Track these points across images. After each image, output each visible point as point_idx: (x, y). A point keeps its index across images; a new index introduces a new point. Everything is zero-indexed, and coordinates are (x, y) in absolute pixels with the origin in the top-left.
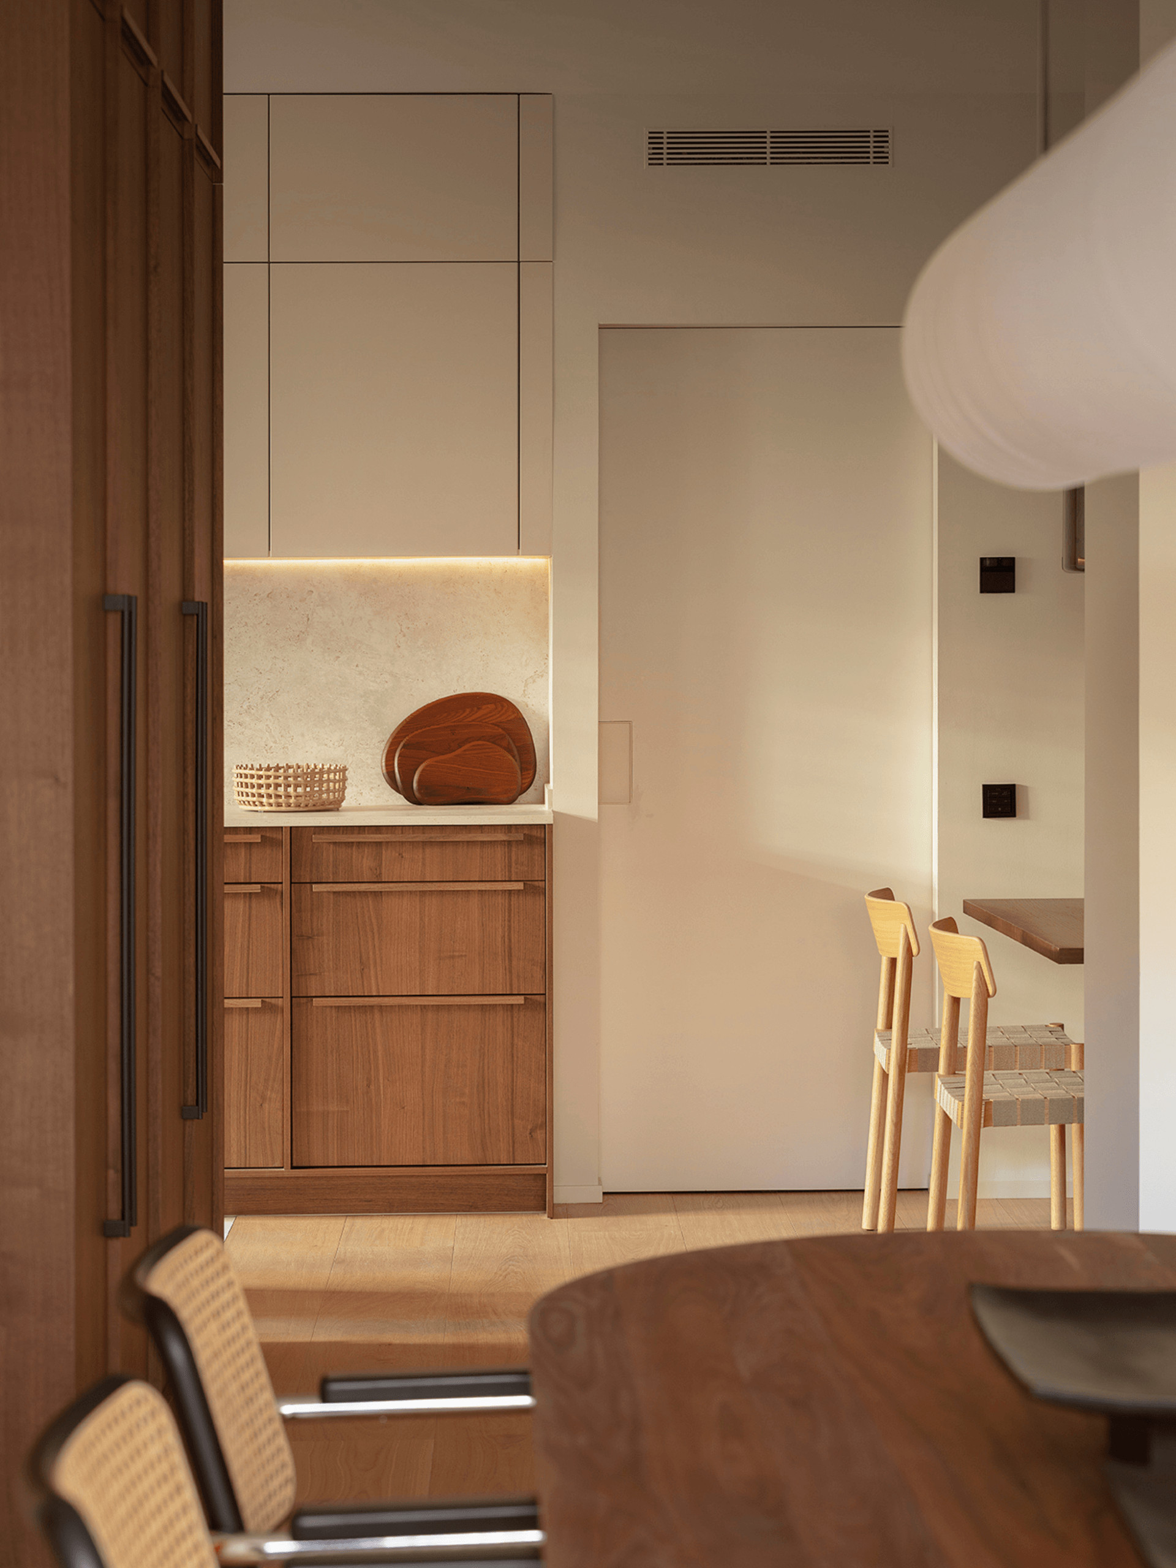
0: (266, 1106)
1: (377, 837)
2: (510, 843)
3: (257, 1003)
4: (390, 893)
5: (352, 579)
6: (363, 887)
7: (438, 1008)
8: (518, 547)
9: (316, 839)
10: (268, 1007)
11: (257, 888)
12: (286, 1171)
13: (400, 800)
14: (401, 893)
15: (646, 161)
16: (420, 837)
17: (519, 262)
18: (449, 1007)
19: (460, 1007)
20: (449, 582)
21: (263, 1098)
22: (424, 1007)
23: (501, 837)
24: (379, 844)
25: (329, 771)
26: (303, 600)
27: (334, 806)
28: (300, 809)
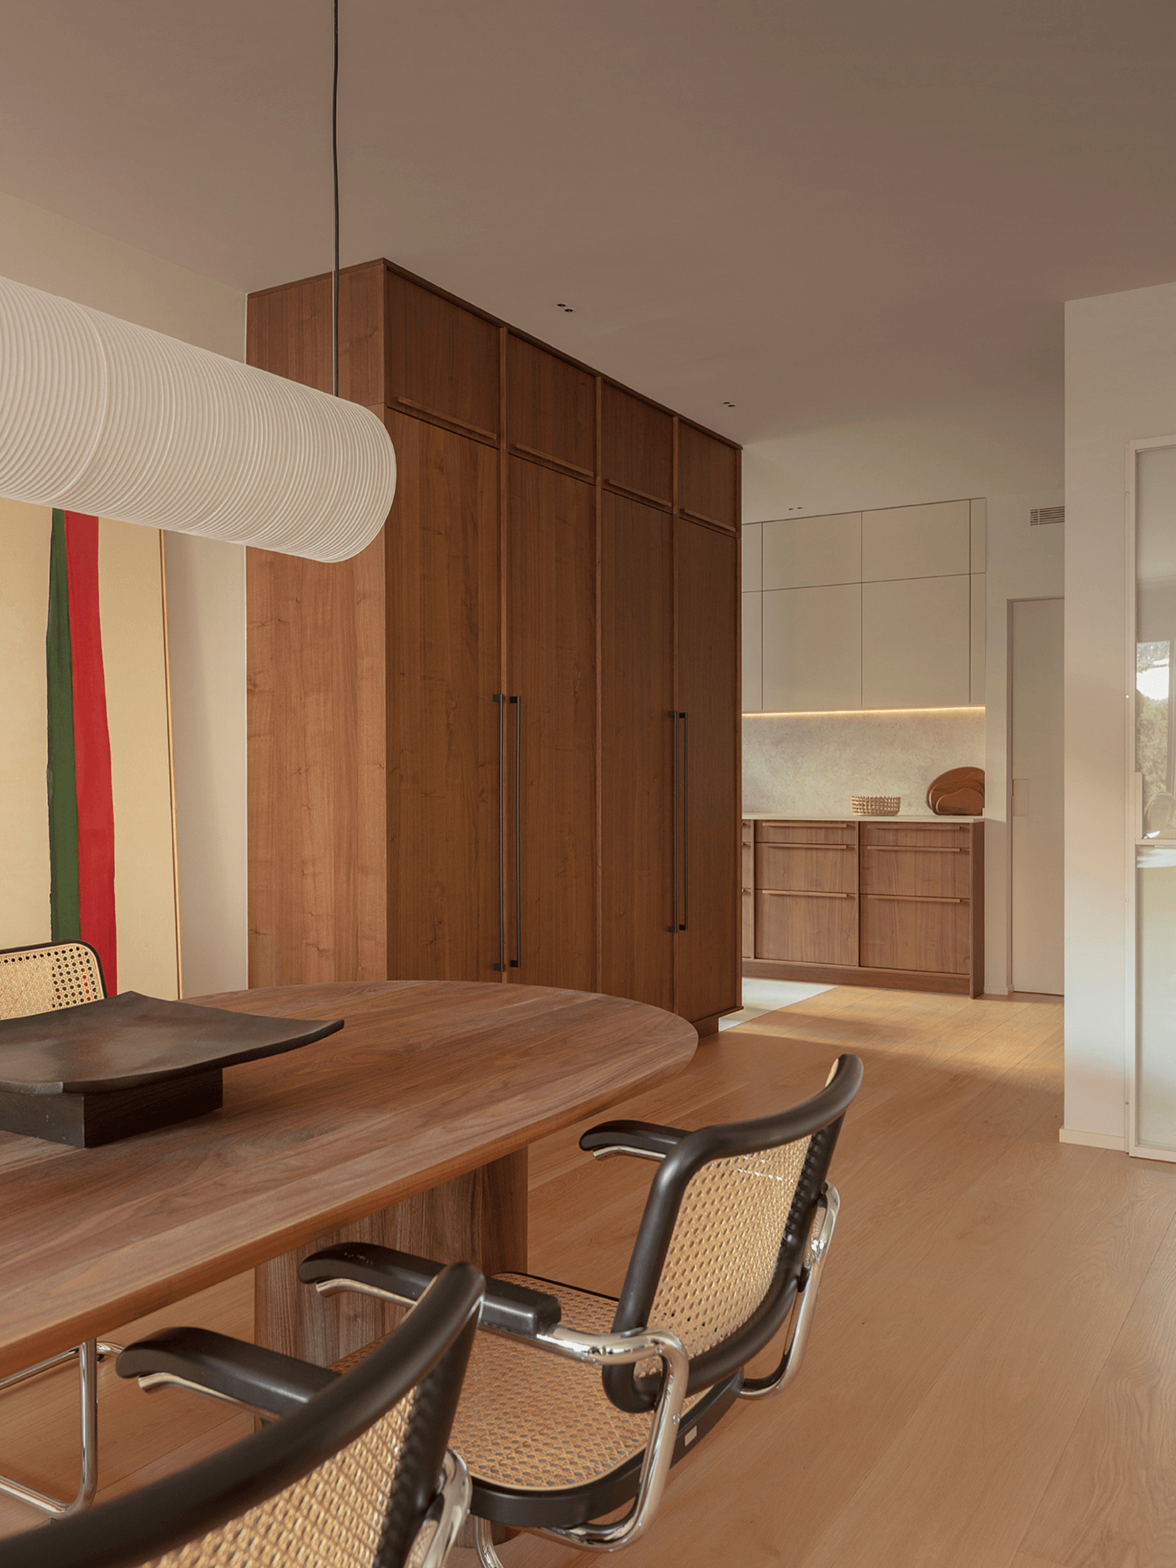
0: (849, 939)
1: (895, 827)
2: (954, 831)
3: (845, 896)
4: (901, 851)
5: (915, 718)
6: (889, 848)
7: (922, 902)
8: (970, 702)
9: (869, 826)
10: (849, 897)
11: (845, 847)
12: (857, 968)
13: (931, 812)
14: (906, 851)
15: (1029, 523)
16: (914, 827)
17: (970, 574)
18: (928, 902)
19: (932, 902)
20: (956, 718)
21: (848, 936)
22: (916, 902)
23: (949, 828)
24: (897, 830)
25: (894, 799)
26: (893, 727)
27: (894, 813)
28: (873, 815)
